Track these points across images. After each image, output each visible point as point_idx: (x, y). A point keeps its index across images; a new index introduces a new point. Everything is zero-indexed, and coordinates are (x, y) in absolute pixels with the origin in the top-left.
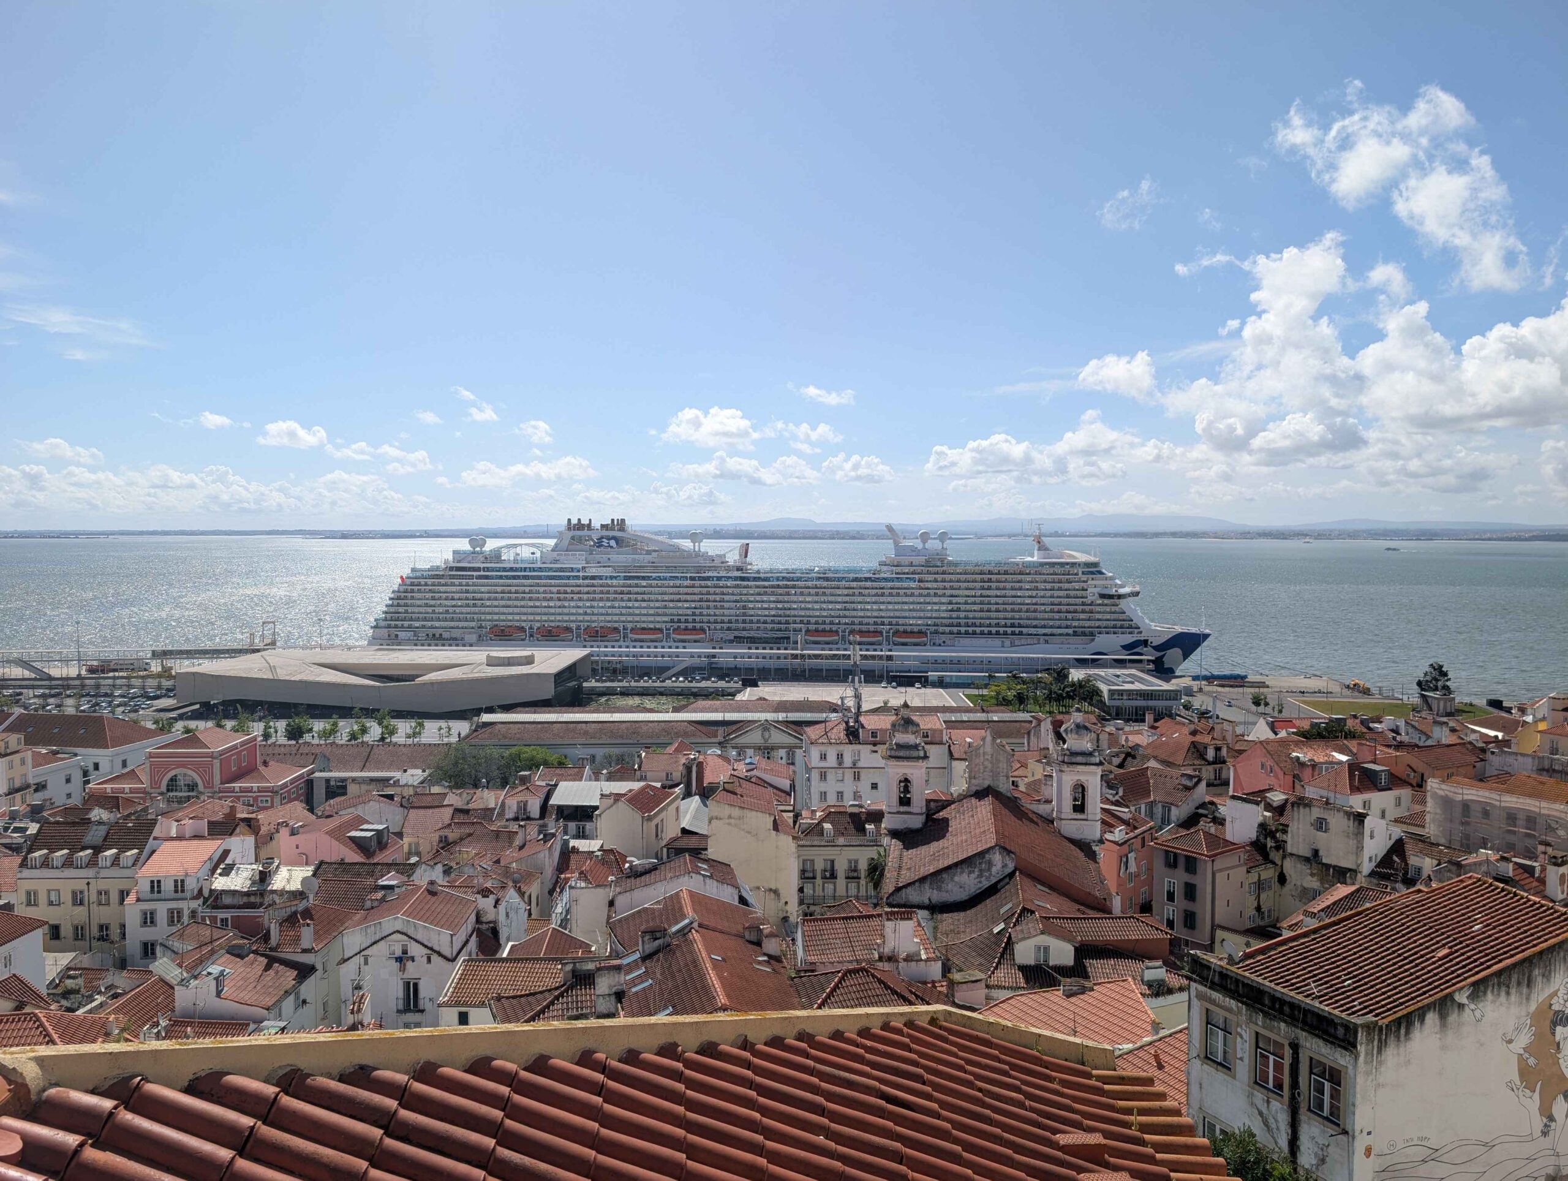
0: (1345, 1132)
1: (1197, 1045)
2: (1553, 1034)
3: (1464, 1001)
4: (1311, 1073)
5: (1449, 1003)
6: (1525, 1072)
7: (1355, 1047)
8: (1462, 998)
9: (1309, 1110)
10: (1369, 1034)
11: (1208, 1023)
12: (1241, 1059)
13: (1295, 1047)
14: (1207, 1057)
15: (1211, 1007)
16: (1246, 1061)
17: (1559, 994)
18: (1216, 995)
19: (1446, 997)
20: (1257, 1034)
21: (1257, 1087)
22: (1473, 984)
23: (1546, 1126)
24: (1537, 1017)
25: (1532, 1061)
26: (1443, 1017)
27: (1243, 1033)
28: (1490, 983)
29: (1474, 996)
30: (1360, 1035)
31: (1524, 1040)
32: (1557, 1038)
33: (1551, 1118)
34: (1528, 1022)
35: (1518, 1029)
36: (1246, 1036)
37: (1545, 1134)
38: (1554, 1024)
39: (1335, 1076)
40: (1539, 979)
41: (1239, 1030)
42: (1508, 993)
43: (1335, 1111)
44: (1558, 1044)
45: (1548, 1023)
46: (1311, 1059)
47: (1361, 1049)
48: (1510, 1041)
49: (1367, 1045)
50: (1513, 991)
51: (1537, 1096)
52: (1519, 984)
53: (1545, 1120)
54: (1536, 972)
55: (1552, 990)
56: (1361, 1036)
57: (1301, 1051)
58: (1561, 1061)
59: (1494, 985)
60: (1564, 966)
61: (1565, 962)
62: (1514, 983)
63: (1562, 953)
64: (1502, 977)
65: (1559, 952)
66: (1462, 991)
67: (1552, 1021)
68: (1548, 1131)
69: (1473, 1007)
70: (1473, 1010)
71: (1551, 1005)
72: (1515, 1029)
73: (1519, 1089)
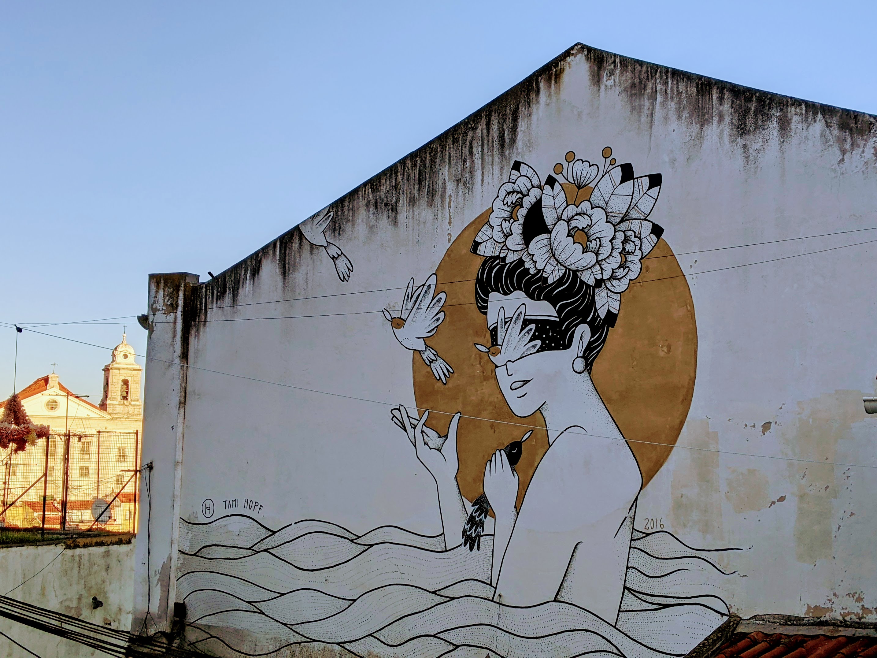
2: (483, 310)
3: (320, 240)
6: (427, 391)
17: (494, 220)
23: (472, 521)
24: (444, 273)
26: (286, 269)
28: (362, 203)
29: (335, 227)
31: (424, 320)
32: (492, 318)
33: (484, 506)
34: (432, 281)
35: (412, 298)
37: (471, 540)
38: (485, 287)
40: (450, 186)
42: (395, 223)
44: (494, 332)
45: (471, 286)
48: (399, 323)
50: (402, 216)
51: (450, 445)
52: (415, 202)
53: (470, 509)
55: (479, 211)
58: (500, 372)
59: (367, 205)
60: (502, 153)
61: (502, 146)
62: (403, 201)
63: (495, 127)
64: (383, 189)
65: (488, 125)
66: (316, 221)
67: (479, 281)
68: (479, 536)
69: (333, 251)
70: (333, 258)
71: (476, 245)
72: (409, 297)
73: (414, 427)
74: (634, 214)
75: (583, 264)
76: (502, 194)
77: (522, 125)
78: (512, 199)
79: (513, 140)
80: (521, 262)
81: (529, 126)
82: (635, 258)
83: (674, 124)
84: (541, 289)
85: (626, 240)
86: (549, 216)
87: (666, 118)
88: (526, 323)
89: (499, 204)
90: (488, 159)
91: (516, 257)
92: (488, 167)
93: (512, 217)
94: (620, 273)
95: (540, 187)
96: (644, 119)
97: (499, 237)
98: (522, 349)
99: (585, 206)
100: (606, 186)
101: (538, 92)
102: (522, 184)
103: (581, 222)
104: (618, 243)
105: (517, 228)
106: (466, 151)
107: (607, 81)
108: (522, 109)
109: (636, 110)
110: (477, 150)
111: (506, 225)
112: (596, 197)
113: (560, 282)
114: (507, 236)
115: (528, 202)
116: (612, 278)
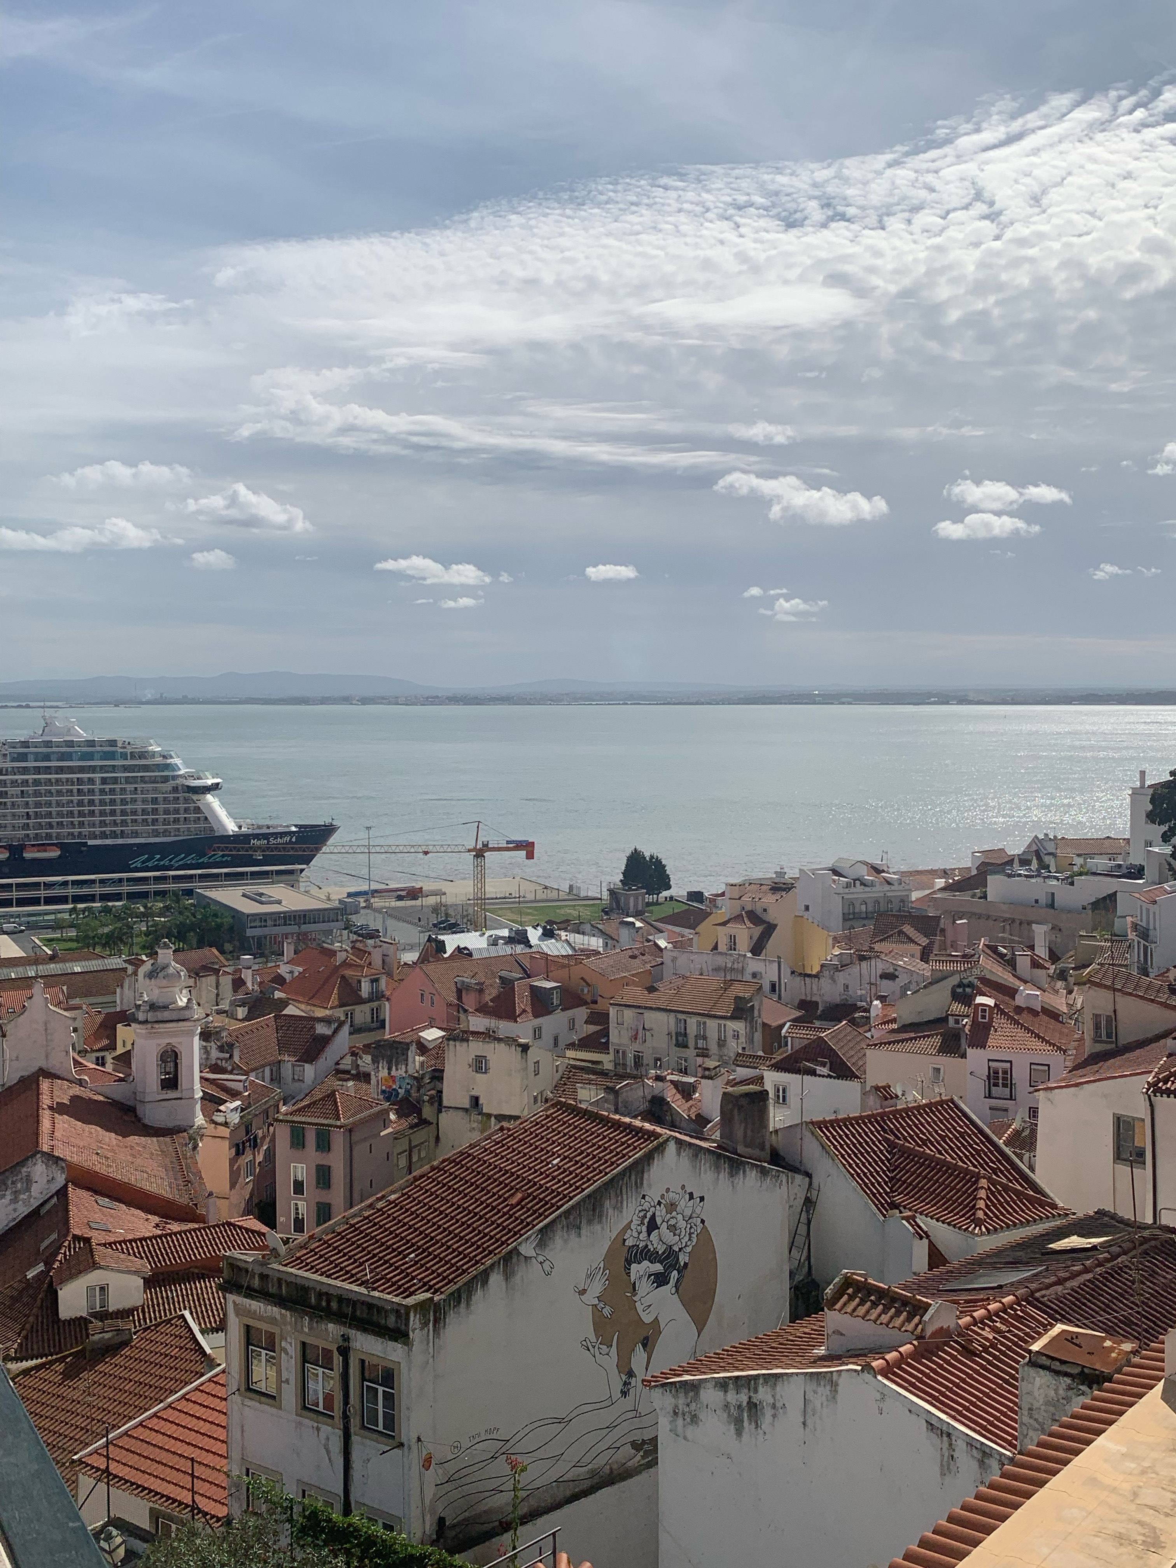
0: (402, 1445)
1: (237, 1376)
2: (628, 1274)
3: (531, 1253)
4: (363, 1379)
5: (514, 1260)
6: (601, 1325)
7: (407, 1335)
8: (527, 1249)
9: (363, 1427)
10: (425, 1315)
11: (248, 1343)
12: (287, 1381)
13: (344, 1351)
14: (249, 1389)
15: (251, 1322)
16: (292, 1381)
18: (255, 1305)
19: (511, 1252)
20: (304, 1344)
21: (304, 1412)
22: (541, 1230)
23: (625, 1384)
24: (608, 1258)
25: (607, 1311)
26: (508, 1276)
27: (288, 1347)
28: (559, 1226)
29: (542, 1244)
30: (412, 1318)
31: (596, 1288)
32: (633, 1279)
33: (631, 1374)
34: (602, 1265)
35: (590, 1276)
36: (291, 1350)
37: (624, 1394)
38: (629, 1262)
39: (388, 1377)
40: (610, 1211)
41: (283, 1344)
42: (579, 1235)
43: (390, 1422)
44: (634, 1286)
46: (363, 1362)
47: (416, 1335)
48: (583, 1292)
49: (422, 1329)
50: (583, 1232)
51: (614, 1351)
52: (590, 1222)
53: (624, 1377)
54: (607, 1203)
55: (625, 1222)
56: (414, 1321)
57: (352, 1353)
58: (638, 1304)
59: (563, 1228)
60: (637, 1192)
61: (637, 1187)
62: (584, 1221)
63: (633, 1177)
64: (572, 1217)
65: (630, 1177)
66: (528, 1242)
67: (626, 1260)
68: (628, 1390)
69: (541, 1259)
70: (541, 1263)
71: (625, 1240)
72: (588, 1276)
73: (594, 1347)
74: (694, 1215)
75: (673, 1242)
76: (637, 1212)
77: (646, 1176)
78: (642, 1214)
79: (642, 1184)
80: (647, 1246)
81: (649, 1176)
82: (694, 1236)
83: (708, 1173)
84: (655, 1258)
85: (691, 1227)
86: (659, 1220)
87: (706, 1171)
88: (650, 1276)
89: (635, 1217)
90: (630, 1194)
91: (644, 1244)
92: (629, 1200)
93: (642, 1223)
94: (689, 1243)
95: (655, 1207)
96: (698, 1171)
97: (635, 1234)
98: (648, 1290)
99: (674, 1213)
100: (682, 1203)
101: (654, 1159)
102: (646, 1206)
103: (672, 1222)
104: (688, 1229)
105: (644, 1228)
106: (619, 1191)
107: (683, 1154)
108: (646, 1168)
109: (694, 1167)
110: (624, 1191)
111: (639, 1228)
112: (678, 1209)
113: (664, 1253)
114: (639, 1234)
115: (649, 1215)
116: (686, 1246)
